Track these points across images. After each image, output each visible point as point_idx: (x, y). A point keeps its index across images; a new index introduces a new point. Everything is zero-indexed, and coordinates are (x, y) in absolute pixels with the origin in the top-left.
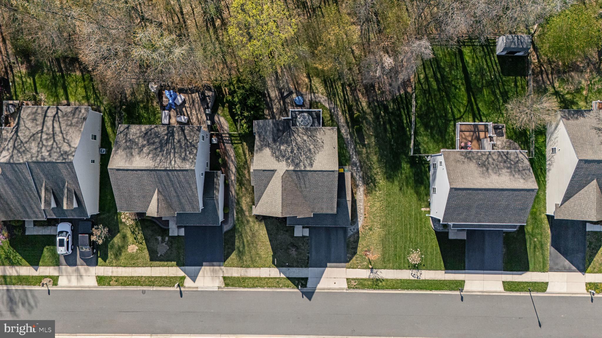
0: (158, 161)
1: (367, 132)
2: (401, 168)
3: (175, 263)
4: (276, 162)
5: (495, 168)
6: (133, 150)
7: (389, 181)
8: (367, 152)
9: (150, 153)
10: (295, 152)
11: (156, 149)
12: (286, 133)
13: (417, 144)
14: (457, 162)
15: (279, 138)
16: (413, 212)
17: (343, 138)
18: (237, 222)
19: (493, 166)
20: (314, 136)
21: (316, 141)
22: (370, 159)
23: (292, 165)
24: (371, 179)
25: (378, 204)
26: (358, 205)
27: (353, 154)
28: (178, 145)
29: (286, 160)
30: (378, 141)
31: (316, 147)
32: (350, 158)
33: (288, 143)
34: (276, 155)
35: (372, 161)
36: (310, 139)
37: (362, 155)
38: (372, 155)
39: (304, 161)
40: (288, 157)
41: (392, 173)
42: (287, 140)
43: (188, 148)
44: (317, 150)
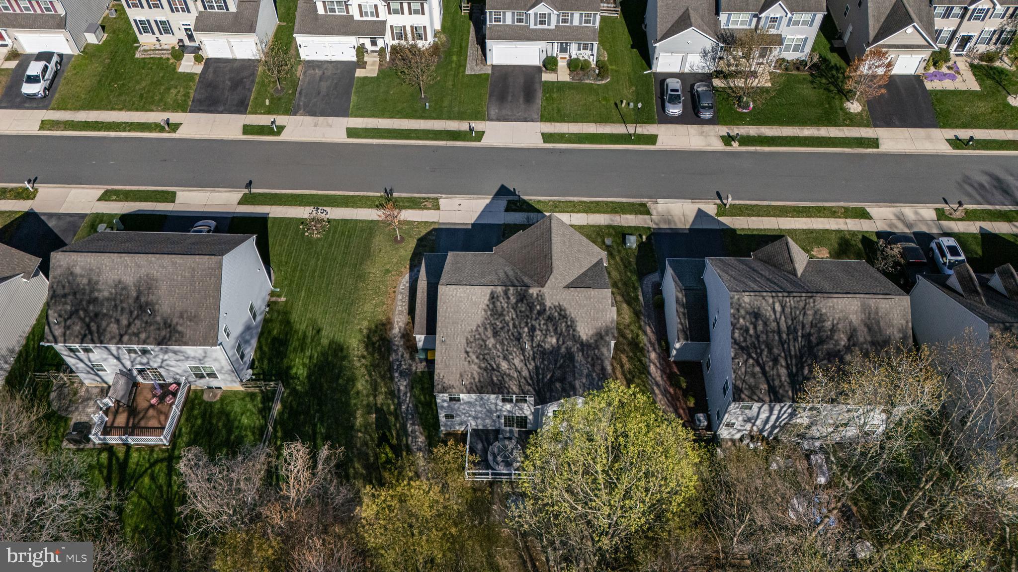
1: (368, 437)
2: (309, 368)
3: (738, 233)
5: (121, 302)
6: (869, 339)
7: (339, 345)
8: (375, 396)
9: (831, 330)
10: (526, 329)
11: (821, 342)
12: (546, 380)
13: (265, 411)
14: (195, 316)
15: (561, 366)
16: (303, 294)
17: (422, 424)
18: (637, 285)
19: (125, 305)
20: (486, 369)
21: (481, 357)
22: (371, 385)
23: (531, 297)
24: (374, 347)
25: (368, 307)
26: (407, 307)
27: (405, 393)
28: (776, 351)
29: (545, 310)
30: (348, 420)
31: (481, 343)
32: (411, 387)
33: (542, 353)
34: (566, 322)
35: (367, 381)
36: (495, 362)
37: (386, 392)
38: (365, 392)
39: (508, 307)
40: (541, 318)
41: (330, 359)
42: (543, 360)
43: (754, 343)
44: (480, 334)
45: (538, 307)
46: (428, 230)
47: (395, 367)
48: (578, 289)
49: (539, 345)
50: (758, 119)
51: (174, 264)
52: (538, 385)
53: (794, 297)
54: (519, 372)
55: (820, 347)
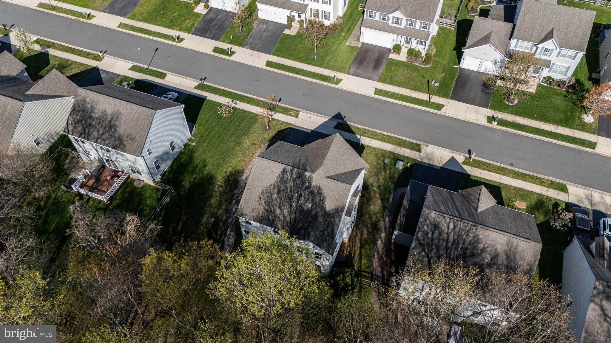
0: (471, 235)
2: (191, 185)
3: (471, 178)
4: (323, 187)
6: (505, 263)
7: (212, 177)
8: (218, 209)
9: (482, 250)
10: (296, 195)
11: (473, 255)
12: (298, 227)
13: (159, 199)
14: (134, 138)
15: (309, 222)
16: (205, 144)
18: (392, 191)
19: (104, 123)
20: (267, 211)
21: (267, 203)
22: (219, 202)
23: (305, 177)
24: (229, 183)
25: (235, 161)
28: (441, 252)
29: (310, 187)
30: (199, 218)
31: (270, 195)
33: (301, 211)
34: (320, 197)
35: (217, 200)
36: (273, 208)
37: (224, 209)
38: (214, 205)
39: (290, 179)
40: (307, 191)
41: (204, 182)
42: (301, 215)
43: (429, 243)
44: (270, 190)
45: (307, 184)
46: (286, 127)
47: (235, 197)
48: (333, 180)
49: (301, 206)
50: (516, 111)
51: (132, 108)
52: (293, 229)
53: (464, 222)
54: (285, 218)
55: (471, 258)
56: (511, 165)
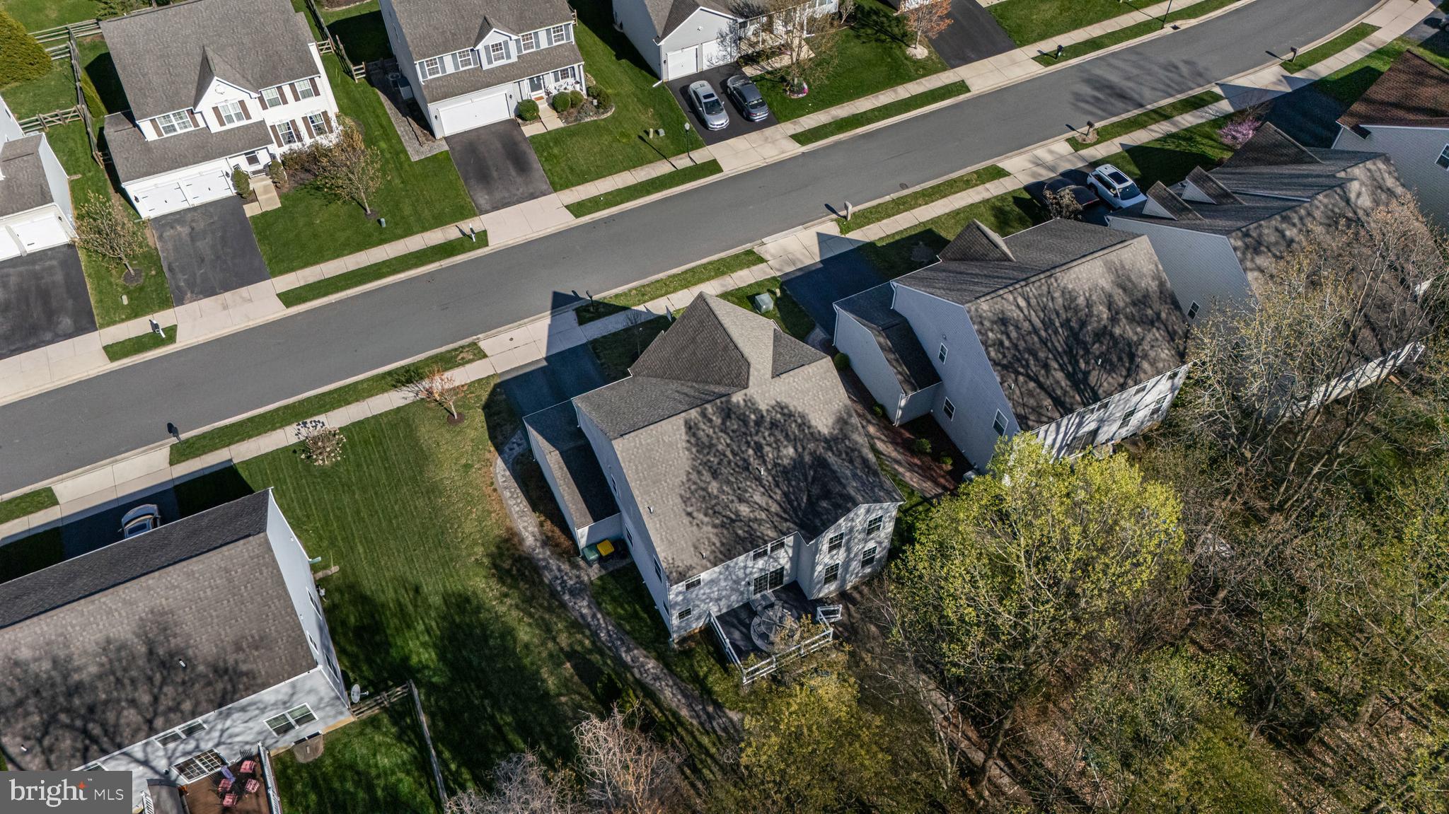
0: (1057, 295)
1: (577, 697)
2: (435, 646)
3: (879, 244)
4: (784, 399)
6: (1128, 300)
7: (460, 595)
8: (554, 639)
9: (1087, 307)
10: (751, 452)
11: (1083, 324)
12: (803, 505)
14: (262, 639)
15: (814, 479)
16: (361, 550)
20: (723, 525)
21: (710, 512)
22: (538, 626)
23: (739, 407)
24: (512, 576)
25: (469, 527)
26: (525, 503)
27: (594, 616)
28: (1042, 355)
29: (762, 416)
30: (535, 687)
31: (702, 493)
32: (597, 603)
33: (784, 473)
34: (796, 421)
35: (530, 625)
36: (731, 511)
37: (566, 627)
38: (536, 641)
39: (715, 433)
40: (762, 429)
41: (458, 620)
42: (789, 481)
43: (1015, 355)
44: (695, 483)
45: (753, 417)
46: (489, 389)
47: (559, 588)
48: (791, 373)
49: (776, 465)
50: (822, 100)
52: (797, 516)
53: (1033, 282)
54: (767, 510)
55: (1085, 330)
56: (904, 186)
